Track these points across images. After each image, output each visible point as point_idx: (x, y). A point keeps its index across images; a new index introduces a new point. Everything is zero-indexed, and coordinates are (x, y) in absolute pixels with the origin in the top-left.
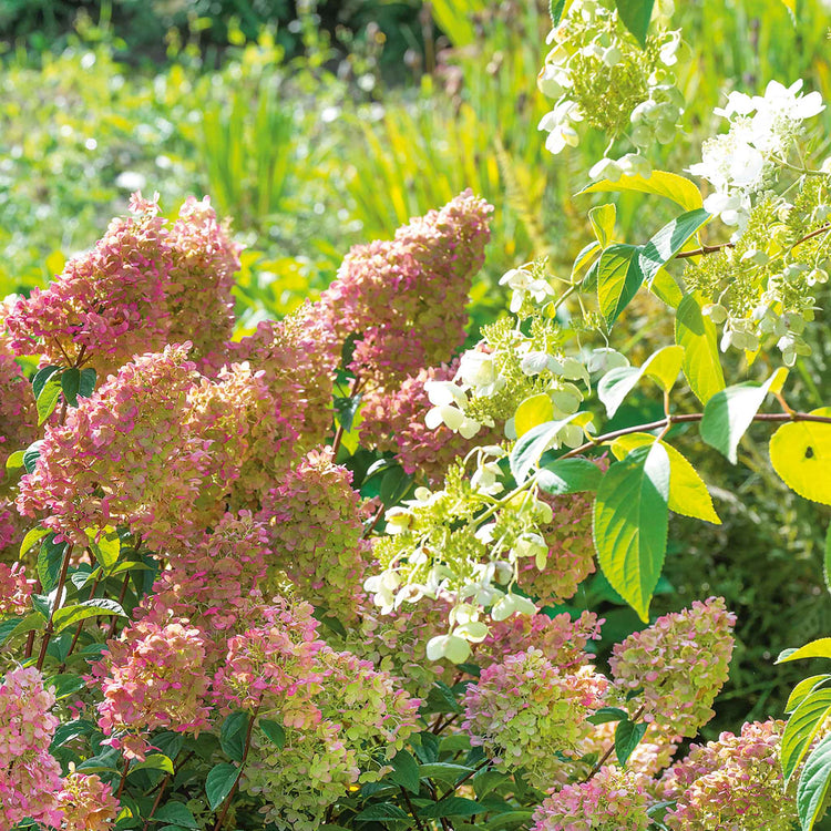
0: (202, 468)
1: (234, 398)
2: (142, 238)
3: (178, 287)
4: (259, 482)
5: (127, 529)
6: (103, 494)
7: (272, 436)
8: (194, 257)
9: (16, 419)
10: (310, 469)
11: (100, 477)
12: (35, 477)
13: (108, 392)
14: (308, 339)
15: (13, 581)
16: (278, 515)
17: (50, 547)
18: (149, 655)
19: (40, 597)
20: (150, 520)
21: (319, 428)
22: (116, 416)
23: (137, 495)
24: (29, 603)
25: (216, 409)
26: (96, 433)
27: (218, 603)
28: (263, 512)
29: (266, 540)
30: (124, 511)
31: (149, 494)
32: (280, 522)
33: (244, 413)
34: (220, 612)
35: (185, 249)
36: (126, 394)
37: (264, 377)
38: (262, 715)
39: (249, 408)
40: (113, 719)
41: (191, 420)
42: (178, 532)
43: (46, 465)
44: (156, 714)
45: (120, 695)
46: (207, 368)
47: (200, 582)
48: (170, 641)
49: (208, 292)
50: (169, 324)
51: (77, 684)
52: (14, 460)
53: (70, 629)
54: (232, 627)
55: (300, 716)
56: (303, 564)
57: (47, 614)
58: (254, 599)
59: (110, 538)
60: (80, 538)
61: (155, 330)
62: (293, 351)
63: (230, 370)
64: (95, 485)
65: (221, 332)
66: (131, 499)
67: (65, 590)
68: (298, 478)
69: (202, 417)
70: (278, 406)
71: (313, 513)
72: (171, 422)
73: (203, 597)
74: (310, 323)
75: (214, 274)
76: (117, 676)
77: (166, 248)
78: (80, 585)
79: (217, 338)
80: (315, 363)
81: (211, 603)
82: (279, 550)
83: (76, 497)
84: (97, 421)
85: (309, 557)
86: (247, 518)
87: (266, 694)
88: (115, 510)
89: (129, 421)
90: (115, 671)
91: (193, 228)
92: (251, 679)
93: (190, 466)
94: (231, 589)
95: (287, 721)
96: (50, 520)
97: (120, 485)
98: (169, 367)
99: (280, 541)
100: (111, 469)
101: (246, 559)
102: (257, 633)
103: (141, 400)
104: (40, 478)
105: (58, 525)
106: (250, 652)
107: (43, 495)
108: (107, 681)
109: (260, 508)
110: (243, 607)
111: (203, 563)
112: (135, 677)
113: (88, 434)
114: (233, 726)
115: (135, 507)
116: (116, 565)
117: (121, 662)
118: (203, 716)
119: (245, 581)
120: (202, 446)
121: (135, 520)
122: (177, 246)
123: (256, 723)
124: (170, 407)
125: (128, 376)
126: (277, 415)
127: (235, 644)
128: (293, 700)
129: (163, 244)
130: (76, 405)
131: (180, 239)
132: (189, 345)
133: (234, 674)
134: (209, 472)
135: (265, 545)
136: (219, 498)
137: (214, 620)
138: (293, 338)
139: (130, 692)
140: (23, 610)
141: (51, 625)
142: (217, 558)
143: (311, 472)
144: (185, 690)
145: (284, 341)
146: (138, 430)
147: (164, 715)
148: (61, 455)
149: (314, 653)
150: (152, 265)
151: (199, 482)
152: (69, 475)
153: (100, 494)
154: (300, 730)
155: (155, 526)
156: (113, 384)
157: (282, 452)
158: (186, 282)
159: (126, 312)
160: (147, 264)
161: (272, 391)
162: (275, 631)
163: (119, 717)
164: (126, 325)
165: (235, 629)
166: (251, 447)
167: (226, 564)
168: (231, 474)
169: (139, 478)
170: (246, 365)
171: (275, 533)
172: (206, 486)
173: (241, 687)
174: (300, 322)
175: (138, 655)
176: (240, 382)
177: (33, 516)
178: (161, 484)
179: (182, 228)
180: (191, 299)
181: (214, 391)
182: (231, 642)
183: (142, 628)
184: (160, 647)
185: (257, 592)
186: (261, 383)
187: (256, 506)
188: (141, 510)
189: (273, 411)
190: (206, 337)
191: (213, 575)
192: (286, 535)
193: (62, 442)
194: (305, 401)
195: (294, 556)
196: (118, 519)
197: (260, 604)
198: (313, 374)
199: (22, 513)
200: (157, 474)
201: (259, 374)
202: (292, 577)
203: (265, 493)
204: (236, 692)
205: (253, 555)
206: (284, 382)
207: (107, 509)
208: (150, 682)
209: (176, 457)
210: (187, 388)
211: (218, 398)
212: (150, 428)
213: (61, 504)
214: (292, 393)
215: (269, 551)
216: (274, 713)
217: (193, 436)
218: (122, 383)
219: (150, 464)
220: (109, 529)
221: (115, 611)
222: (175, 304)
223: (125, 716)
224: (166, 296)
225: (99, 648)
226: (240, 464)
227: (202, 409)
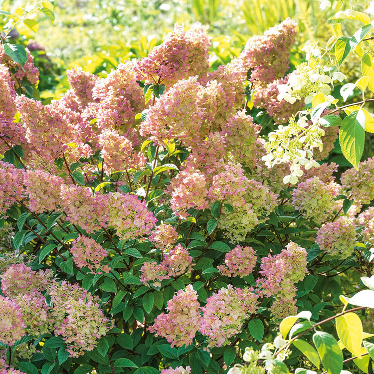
0: (202, 118)
1: (212, 93)
2: (179, 39)
3: (191, 54)
4: (220, 121)
5: (177, 139)
6: (169, 128)
7: (225, 105)
8: (196, 44)
9: (137, 102)
10: (238, 117)
11: (168, 122)
12: (145, 123)
13: (170, 93)
14: (236, 72)
15: (139, 158)
16: (228, 133)
17: (152, 147)
18: (187, 184)
19: (148, 163)
20: (186, 136)
21: (240, 101)
22: (173, 102)
23: (181, 128)
24: (145, 165)
25: (206, 97)
26: (167, 108)
27: (209, 164)
28: (223, 132)
29: (225, 142)
30: (177, 134)
31: (185, 128)
32: (229, 135)
33: (215, 98)
34: (209, 167)
35: (193, 41)
36: (177, 94)
37: (222, 85)
38: (225, 202)
39: (216, 96)
40: (176, 206)
41: (197, 101)
42: (195, 140)
43: (150, 119)
44: (190, 204)
45: (178, 197)
46: (202, 82)
47: (203, 157)
48: (194, 179)
49: (201, 56)
50: (189, 68)
51: (162, 193)
52: (138, 116)
53: (159, 174)
54: (214, 172)
55: (238, 202)
56: (237, 149)
57: (151, 169)
58: (221, 162)
59: (172, 143)
60: (162, 144)
61: (184, 70)
62: (231, 76)
63: (210, 83)
64: (166, 125)
65: (206, 69)
66: (179, 130)
67: (157, 161)
68: (235, 121)
69: (201, 100)
70: (226, 95)
71: (240, 132)
72: (192, 103)
73: (204, 162)
74: (236, 66)
75: (203, 49)
76: (176, 191)
77: (187, 42)
78: (162, 159)
79: (204, 71)
80: (238, 79)
81: (207, 164)
82: (228, 145)
83: (160, 130)
84: (167, 103)
85: (239, 147)
86: (217, 134)
87: (226, 195)
88: (174, 134)
89: (178, 103)
90: (175, 189)
91: (196, 34)
92: (221, 190)
93: (198, 117)
94: (214, 159)
95: (234, 204)
96: (152, 138)
97: (175, 125)
98: (191, 85)
99: (229, 141)
100: (172, 120)
101: (218, 149)
102: (223, 174)
103: (181, 96)
104: (147, 123)
105: (154, 139)
106: (220, 181)
107: (149, 129)
108: (173, 192)
109: (221, 130)
110: (218, 165)
111: (203, 151)
112: (183, 191)
113: (164, 108)
114: (216, 206)
115: (180, 133)
116: (174, 152)
117: (177, 186)
118: (206, 204)
119: (218, 156)
120: (202, 110)
121: (181, 137)
122: (190, 40)
123: (223, 205)
124: (191, 98)
125: (177, 88)
126: (226, 98)
127: (215, 179)
128: (235, 197)
129: (186, 40)
130: (158, 97)
131: (192, 38)
132: (197, 77)
133: (215, 188)
134: (204, 119)
135: (224, 144)
136: (208, 128)
137: (208, 170)
138: (231, 71)
139: (181, 196)
140: (142, 168)
141: (153, 173)
142: (208, 149)
143: (239, 118)
144: (200, 195)
145: (228, 72)
146: (181, 107)
147: (192, 204)
148: (155, 115)
149: (242, 181)
150: (183, 48)
151: (201, 123)
152: (157, 122)
153: (168, 128)
154: (238, 207)
155: (187, 138)
156: (172, 90)
157: (228, 110)
158: (193, 53)
159: (174, 65)
160: (181, 48)
161: (224, 90)
162: (229, 174)
163: (177, 205)
164: (175, 69)
165: (215, 173)
166: (218, 109)
167: (211, 151)
168: (212, 119)
169: (181, 123)
170: (215, 81)
171: (227, 139)
172: (204, 123)
173: (218, 193)
174: (233, 65)
175: (183, 184)
176: (214, 87)
177: (145, 136)
178: (189, 124)
179: (192, 34)
180: (195, 58)
181: (205, 91)
182: (214, 178)
183: (184, 173)
184: (191, 181)
185: (222, 160)
186: (221, 87)
187: (220, 129)
188: (182, 134)
189: (225, 96)
190: (201, 71)
191: (207, 155)
192: (231, 140)
193: (155, 111)
194: (235, 92)
195: (234, 147)
196: (174, 136)
197: (223, 164)
198: (237, 83)
199: (142, 135)
200: (187, 121)
201: (220, 84)
202: (233, 154)
203: (223, 125)
204: (216, 195)
205: (220, 147)
206: (228, 86)
207: (171, 133)
208: (188, 193)
209: (193, 115)
210: (197, 91)
211: (206, 93)
212: (185, 105)
213: (155, 132)
214: (231, 90)
215: (225, 146)
216: (229, 201)
217: (198, 107)
218: (175, 90)
219: (185, 118)
220: (172, 140)
221: (174, 168)
222: (190, 60)
223: (179, 204)
224: (187, 58)
225: (168, 180)
226: (214, 115)
227: (201, 97)
